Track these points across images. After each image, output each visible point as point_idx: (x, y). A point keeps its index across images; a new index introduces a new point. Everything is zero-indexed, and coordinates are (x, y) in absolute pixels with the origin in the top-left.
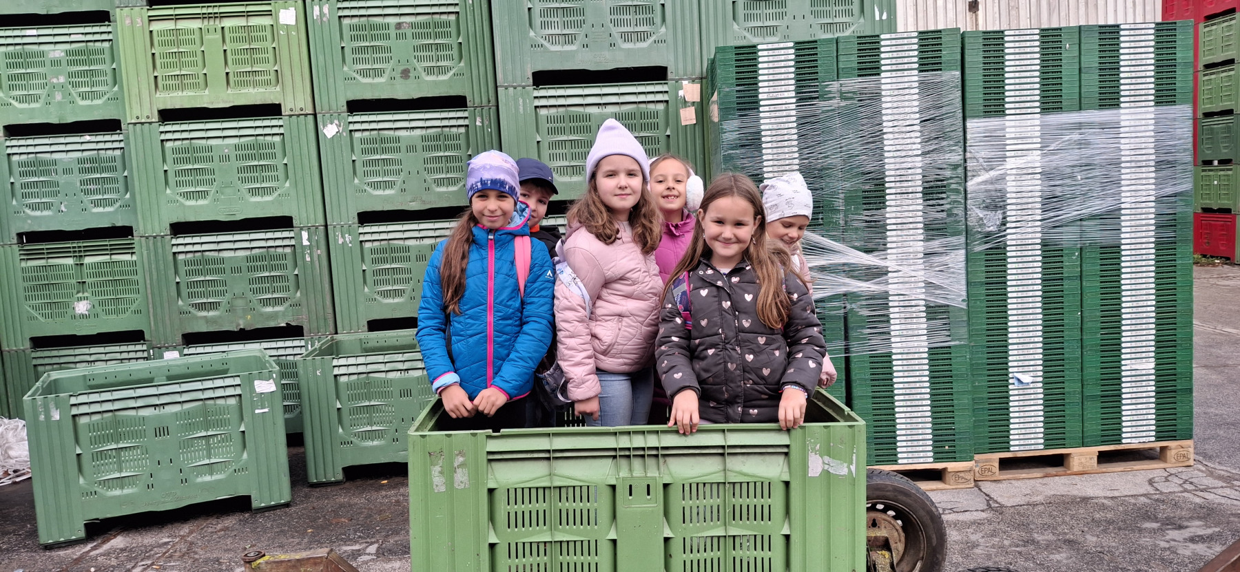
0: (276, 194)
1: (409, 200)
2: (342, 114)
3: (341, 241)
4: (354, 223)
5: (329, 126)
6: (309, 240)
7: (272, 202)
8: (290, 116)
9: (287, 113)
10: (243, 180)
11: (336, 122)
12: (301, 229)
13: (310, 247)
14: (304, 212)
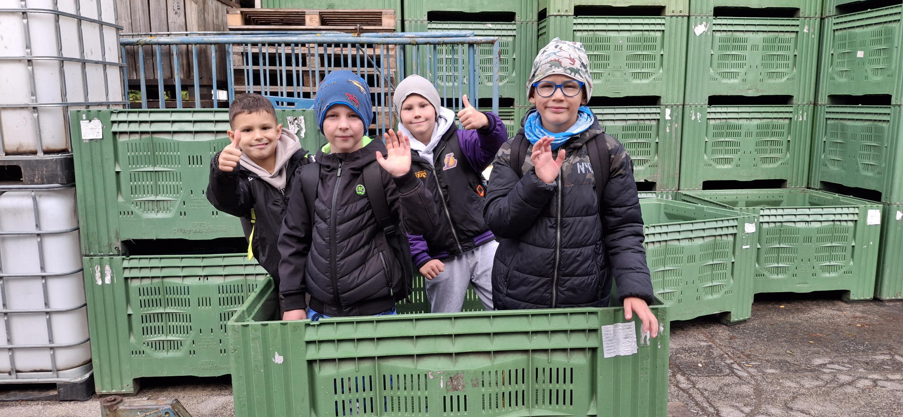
0: (651, 78)
1: (747, 88)
2: (710, 17)
3: (693, 118)
4: (705, 104)
5: (699, 26)
6: (670, 115)
7: (648, 84)
8: (672, 16)
9: (669, 14)
10: (629, 66)
11: (704, 23)
12: (666, 106)
13: (671, 121)
14: (670, 94)
